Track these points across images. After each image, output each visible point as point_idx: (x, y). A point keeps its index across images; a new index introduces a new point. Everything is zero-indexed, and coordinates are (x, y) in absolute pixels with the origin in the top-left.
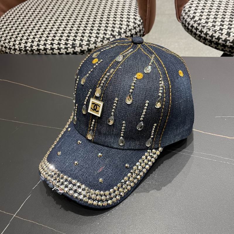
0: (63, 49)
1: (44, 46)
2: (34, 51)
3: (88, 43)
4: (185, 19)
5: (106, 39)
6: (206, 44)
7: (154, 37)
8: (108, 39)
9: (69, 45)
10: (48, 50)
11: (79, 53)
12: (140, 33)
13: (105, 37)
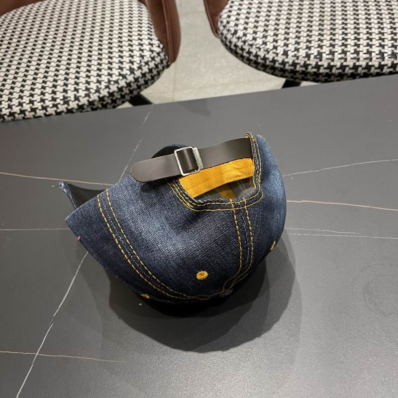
0: (51, 108)
1: (20, 107)
2: (6, 117)
3: (87, 92)
4: (225, 34)
5: (112, 83)
6: (259, 70)
7: (187, 54)
8: (116, 82)
9: (58, 101)
10: (27, 113)
11: (77, 110)
12: (162, 65)
13: (111, 79)
